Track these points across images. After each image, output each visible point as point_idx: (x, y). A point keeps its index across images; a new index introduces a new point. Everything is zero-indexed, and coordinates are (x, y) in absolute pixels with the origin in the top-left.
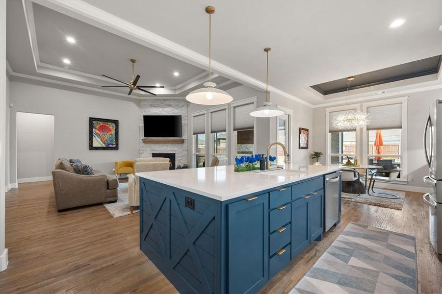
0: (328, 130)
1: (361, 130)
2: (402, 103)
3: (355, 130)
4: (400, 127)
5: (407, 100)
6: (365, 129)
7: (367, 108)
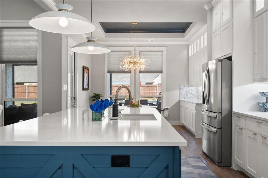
0: (106, 71)
1: (135, 72)
2: (162, 52)
3: (130, 72)
4: (162, 72)
5: (165, 50)
6: (138, 72)
7: (139, 52)
